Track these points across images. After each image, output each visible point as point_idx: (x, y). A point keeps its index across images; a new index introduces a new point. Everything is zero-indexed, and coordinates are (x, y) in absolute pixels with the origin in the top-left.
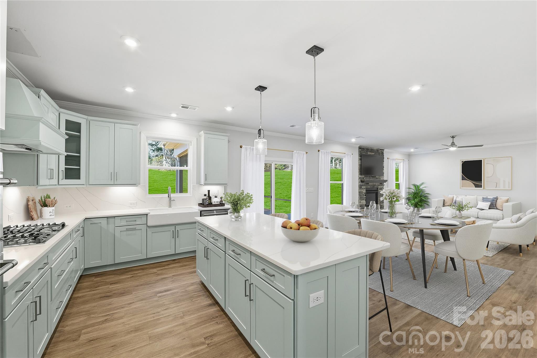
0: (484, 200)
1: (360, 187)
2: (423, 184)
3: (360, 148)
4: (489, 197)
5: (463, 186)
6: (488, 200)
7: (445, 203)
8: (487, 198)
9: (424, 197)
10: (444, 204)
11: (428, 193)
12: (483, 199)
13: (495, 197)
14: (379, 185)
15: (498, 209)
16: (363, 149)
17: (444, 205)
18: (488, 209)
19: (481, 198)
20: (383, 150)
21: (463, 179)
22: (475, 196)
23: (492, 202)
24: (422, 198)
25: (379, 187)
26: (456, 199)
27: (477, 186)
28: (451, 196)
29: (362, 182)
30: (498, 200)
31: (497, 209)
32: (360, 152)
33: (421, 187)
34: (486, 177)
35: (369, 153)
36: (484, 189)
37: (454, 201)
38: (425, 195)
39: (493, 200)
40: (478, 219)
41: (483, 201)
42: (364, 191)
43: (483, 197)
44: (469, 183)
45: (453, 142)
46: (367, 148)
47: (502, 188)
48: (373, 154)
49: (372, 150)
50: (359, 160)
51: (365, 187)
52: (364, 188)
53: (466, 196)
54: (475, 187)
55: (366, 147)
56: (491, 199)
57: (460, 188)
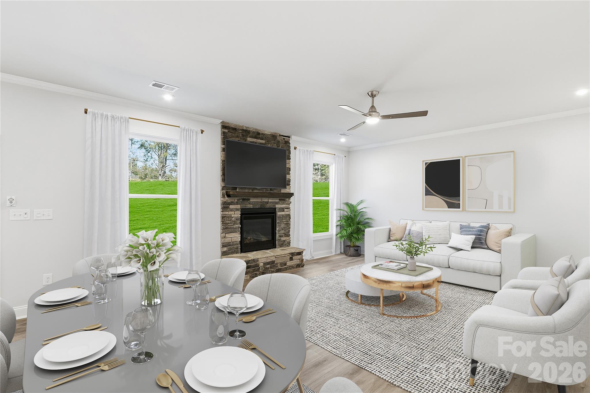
0: (464, 230)
1: (225, 206)
2: (362, 202)
3: (225, 126)
4: (472, 225)
5: (427, 205)
6: (470, 231)
7: (391, 236)
8: (469, 227)
9: (363, 224)
10: (389, 238)
11: (369, 217)
12: (462, 227)
13: (485, 224)
14: (277, 203)
15: (490, 249)
16: (235, 129)
17: (389, 240)
18: (470, 249)
19: (458, 225)
20: (289, 137)
21: (427, 193)
22: (447, 222)
23: (480, 235)
24: (360, 226)
25: (277, 206)
26: (411, 227)
27: (451, 206)
28: (403, 222)
29: (229, 196)
30: (489, 231)
31: (488, 248)
32: (224, 133)
33: (359, 208)
34: (467, 191)
35: (249, 139)
36: (463, 211)
37: (407, 232)
38: (365, 221)
39: (481, 231)
40: (449, 269)
41: (461, 233)
42: (237, 215)
43: (461, 224)
44: (437, 200)
45: (373, 107)
46: (245, 128)
47: (496, 208)
48: (263, 142)
49: (258, 134)
50: (221, 152)
51: (239, 207)
52: (237, 210)
53: (431, 222)
54: (448, 208)
55: (243, 127)
56: (477, 228)
57: (423, 210)
